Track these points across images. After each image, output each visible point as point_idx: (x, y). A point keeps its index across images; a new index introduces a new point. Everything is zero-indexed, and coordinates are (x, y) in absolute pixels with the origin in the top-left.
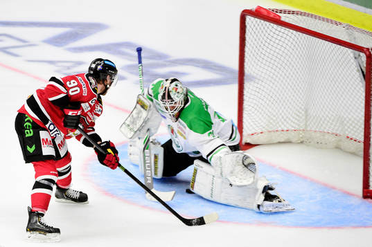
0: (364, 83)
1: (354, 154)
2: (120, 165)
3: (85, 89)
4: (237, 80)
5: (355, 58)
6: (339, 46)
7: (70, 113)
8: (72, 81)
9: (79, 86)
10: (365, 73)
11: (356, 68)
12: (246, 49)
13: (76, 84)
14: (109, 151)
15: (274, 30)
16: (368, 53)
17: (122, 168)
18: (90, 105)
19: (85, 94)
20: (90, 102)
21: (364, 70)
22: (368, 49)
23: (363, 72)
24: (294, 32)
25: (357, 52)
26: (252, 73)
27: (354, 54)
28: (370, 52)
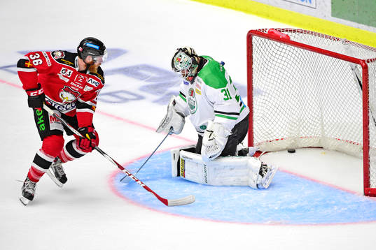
1: (354, 156)
5: (352, 70)
10: (362, 82)
12: (254, 66)
15: (277, 48)
16: (364, 64)
21: (361, 80)
22: (364, 61)
23: (360, 82)
24: (296, 48)
25: (354, 64)
26: (260, 87)
27: (351, 66)
28: (366, 64)
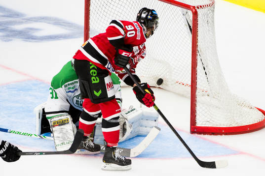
0: (191, 35)
1: (182, 96)
2: (154, 105)
3: (139, 33)
4: (83, 34)
5: (183, 15)
6: (170, 5)
7: (124, 54)
8: (130, 26)
9: (135, 30)
10: (191, 27)
11: (184, 24)
13: (133, 28)
14: (147, 91)
16: (194, 10)
17: (156, 107)
18: (139, 48)
19: (138, 38)
20: (140, 46)
21: (191, 25)
22: (194, 7)
23: (190, 27)
25: (185, 10)
26: (96, 28)
27: (183, 11)
28: (196, 10)
